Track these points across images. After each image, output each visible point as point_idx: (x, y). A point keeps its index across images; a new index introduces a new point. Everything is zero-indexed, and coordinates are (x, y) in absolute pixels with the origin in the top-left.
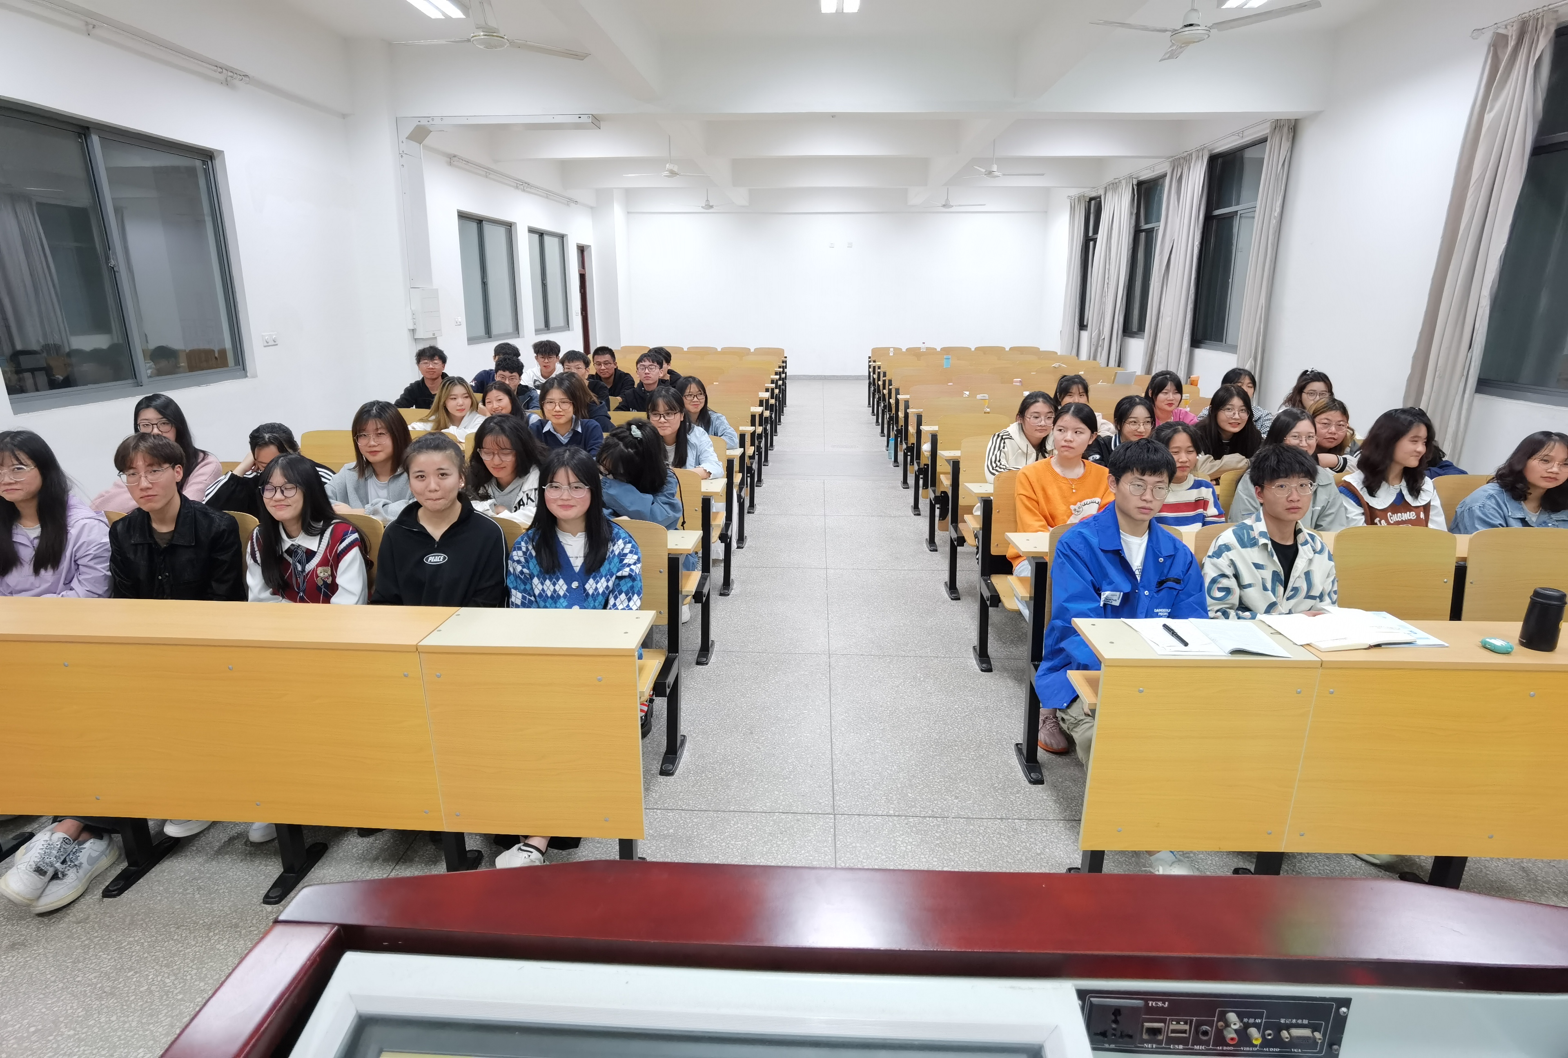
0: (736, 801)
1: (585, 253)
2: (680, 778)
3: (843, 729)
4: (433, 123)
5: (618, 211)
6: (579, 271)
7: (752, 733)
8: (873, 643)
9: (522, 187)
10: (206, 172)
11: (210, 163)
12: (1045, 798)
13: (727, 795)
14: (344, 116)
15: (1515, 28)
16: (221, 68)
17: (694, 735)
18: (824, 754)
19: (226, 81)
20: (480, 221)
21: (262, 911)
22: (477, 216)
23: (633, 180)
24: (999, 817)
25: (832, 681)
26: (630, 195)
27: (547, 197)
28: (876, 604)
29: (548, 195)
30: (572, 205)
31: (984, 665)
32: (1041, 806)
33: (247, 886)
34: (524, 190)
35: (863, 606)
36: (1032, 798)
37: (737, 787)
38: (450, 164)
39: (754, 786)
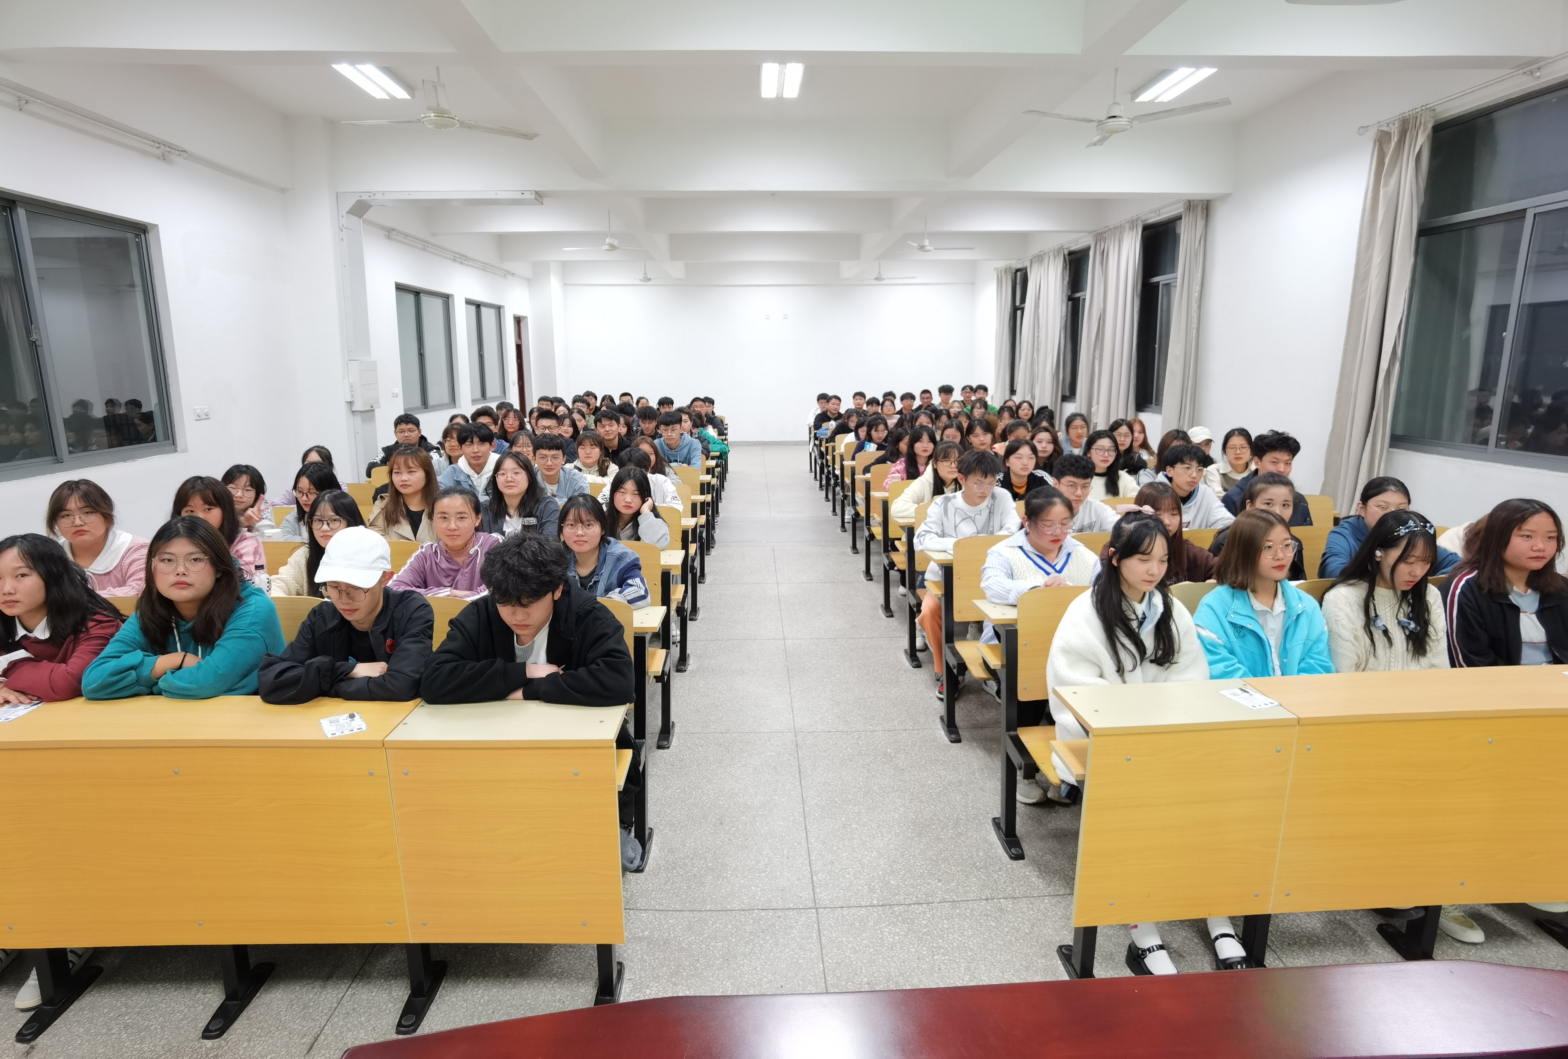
0: (712, 899)
1: (522, 324)
2: (650, 875)
3: (817, 815)
4: (374, 198)
5: (554, 282)
6: (516, 341)
7: (722, 824)
8: (839, 717)
9: (459, 260)
10: (139, 246)
11: (143, 236)
12: (1028, 873)
13: (702, 893)
14: (283, 190)
15: (1396, 125)
16: (159, 143)
17: (661, 827)
18: (800, 843)
19: (163, 156)
20: (417, 293)
21: (201, 1047)
22: (415, 288)
23: (571, 252)
24: (984, 898)
25: (800, 762)
26: (566, 267)
27: (484, 270)
28: (838, 675)
29: (485, 267)
30: (509, 277)
31: (953, 736)
32: (1025, 882)
33: (182, 1020)
34: (461, 263)
35: (825, 678)
36: (1014, 875)
37: (711, 884)
38: (389, 237)
39: (729, 883)
